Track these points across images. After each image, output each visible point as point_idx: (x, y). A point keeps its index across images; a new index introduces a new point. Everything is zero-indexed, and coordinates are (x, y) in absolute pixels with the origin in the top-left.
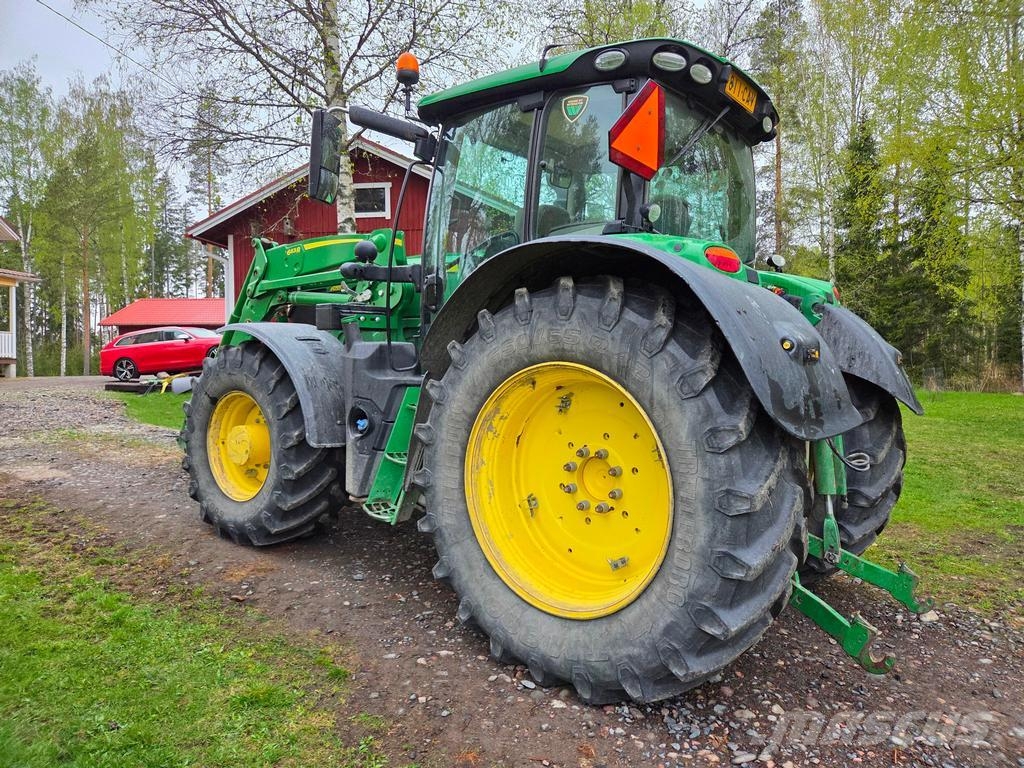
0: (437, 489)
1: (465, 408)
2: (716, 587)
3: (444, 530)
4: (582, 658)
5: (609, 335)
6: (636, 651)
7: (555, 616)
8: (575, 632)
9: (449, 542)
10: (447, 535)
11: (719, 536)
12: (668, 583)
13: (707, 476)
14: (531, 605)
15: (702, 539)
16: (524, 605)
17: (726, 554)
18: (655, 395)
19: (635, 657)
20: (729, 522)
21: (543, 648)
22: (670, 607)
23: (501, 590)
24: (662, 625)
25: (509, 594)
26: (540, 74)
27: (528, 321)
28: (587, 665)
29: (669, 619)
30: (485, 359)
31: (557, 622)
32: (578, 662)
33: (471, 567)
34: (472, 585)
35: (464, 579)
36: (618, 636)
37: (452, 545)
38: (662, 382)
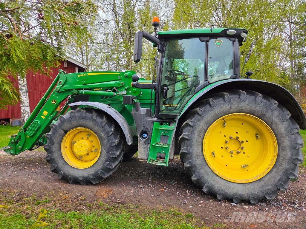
0: (193, 153)
1: (204, 128)
2: (293, 166)
3: (197, 165)
4: (253, 193)
5: (259, 106)
6: (270, 187)
7: (240, 183)
8: (248, 186)
9: (199, 168)
10: (198, 166)
11: (294, 154)
12: (279, 168)
13: (290, 140)
14: (230, 182)
15: (289, 156)
16: (228, 182)
17: (296, 158)
18: (274, 121)
19: (270, 189)
20: (296, 151)
21: (239, 193)
22: (280, 174)
23: (220, 179)
24: (278, 179)
25: (223, 180)
26: (211, 32)
27: (229, 102)
28: (255, 194)
29: (280, 177)
30: (213, 113)
31: (241, 185)
32: (252, 194)
33: (208, 174)
34: (209, 180)
35: (206, 178)
36: (264, 185)
37: (199, 169)
38: (276, 117)
